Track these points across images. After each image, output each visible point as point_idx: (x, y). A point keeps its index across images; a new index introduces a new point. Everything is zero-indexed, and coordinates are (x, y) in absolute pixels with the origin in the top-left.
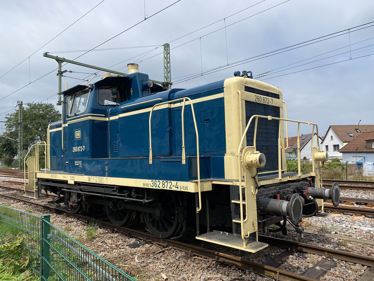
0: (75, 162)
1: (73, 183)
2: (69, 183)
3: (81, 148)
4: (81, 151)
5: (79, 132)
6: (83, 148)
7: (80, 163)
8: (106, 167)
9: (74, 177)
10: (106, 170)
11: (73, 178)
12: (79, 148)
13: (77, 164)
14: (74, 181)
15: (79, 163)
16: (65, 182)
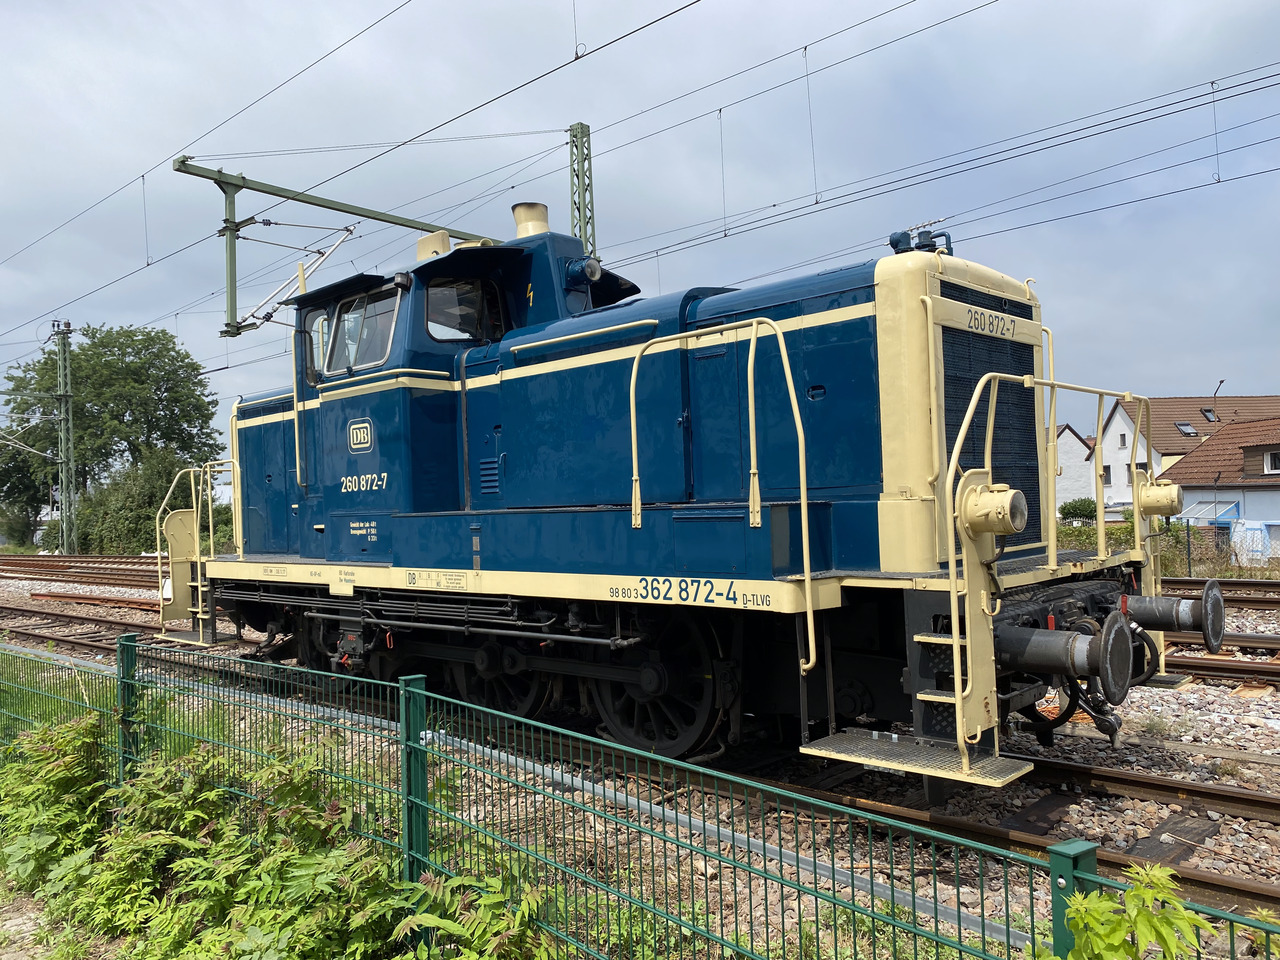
0: (352, 525)
1: (350, 592)
2: (333, 591)
3: (373, 481)
4: (375, 488)
5: (366, 428)
6: (380, 479)
7: (371, 527)
8: (476, 540)
9: (353, 574)
10: (475, 549)
11: (348, 577)
12: (367, 482)
13: (358, 532)
14: (355, 587)
15: (367, 528)
16: (322, 590)
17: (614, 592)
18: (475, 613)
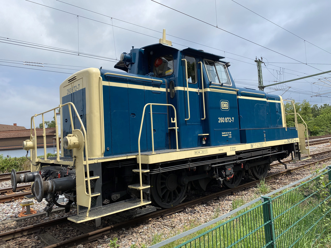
17: (285, 142)
18: (264, 152)
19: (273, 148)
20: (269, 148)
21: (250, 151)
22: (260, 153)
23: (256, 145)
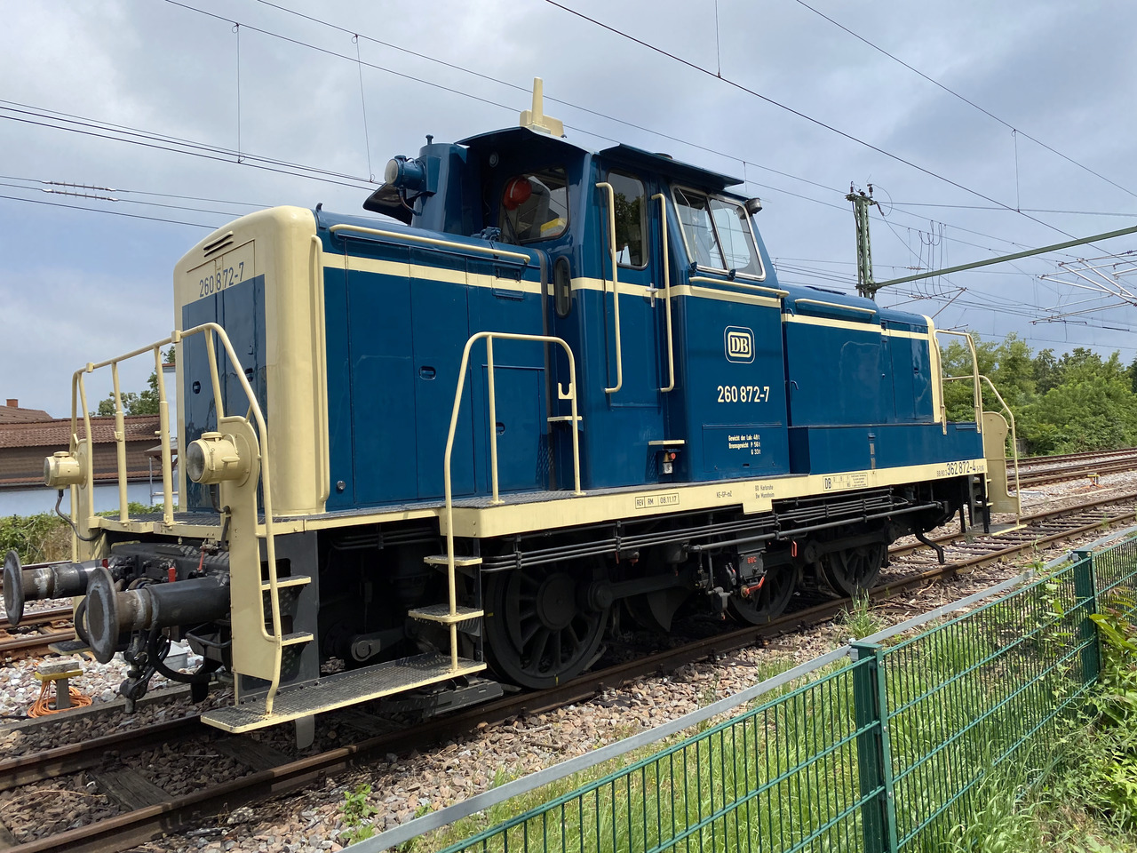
2: (749, 510)
10: (872, 453)
17: (939, 473)
18: (869, 504)
19: (899, 491)
20: (887, 493)
21: (822, 500)
22: (855, 506)
23: (843, 481)
